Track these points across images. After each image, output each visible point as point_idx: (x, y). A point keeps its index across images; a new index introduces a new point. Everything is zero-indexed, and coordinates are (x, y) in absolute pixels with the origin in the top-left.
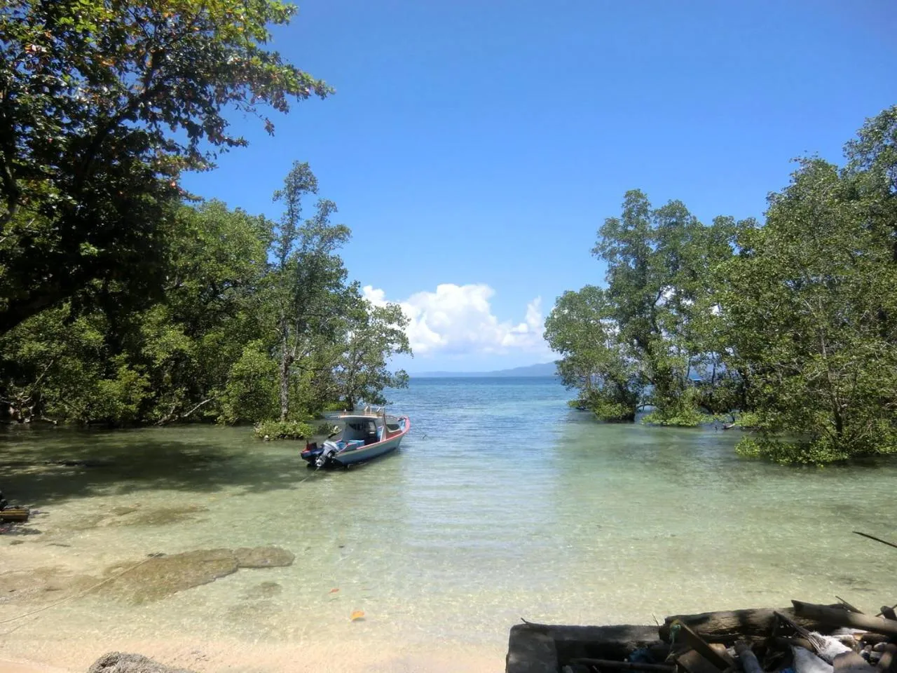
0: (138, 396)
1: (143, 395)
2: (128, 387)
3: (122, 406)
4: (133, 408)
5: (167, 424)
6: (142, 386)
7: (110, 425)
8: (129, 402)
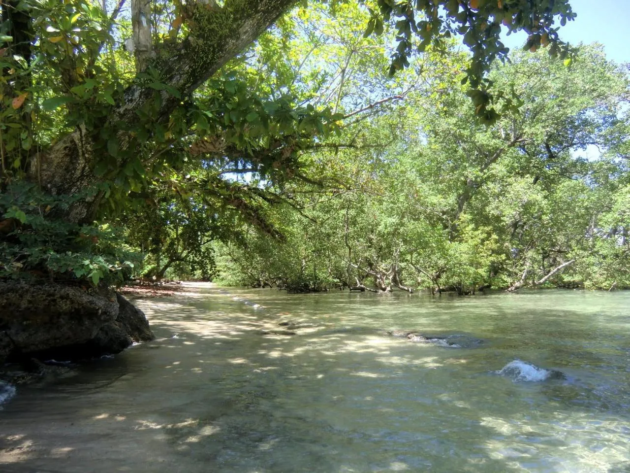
0: (487, 260)
1: (491, 258)
2: (476, 250)
3: (472, 270)
4: (482, 271)
5: (518, 290)
6: (491, 249)
7: (458, 291)
8: (479, 265)
